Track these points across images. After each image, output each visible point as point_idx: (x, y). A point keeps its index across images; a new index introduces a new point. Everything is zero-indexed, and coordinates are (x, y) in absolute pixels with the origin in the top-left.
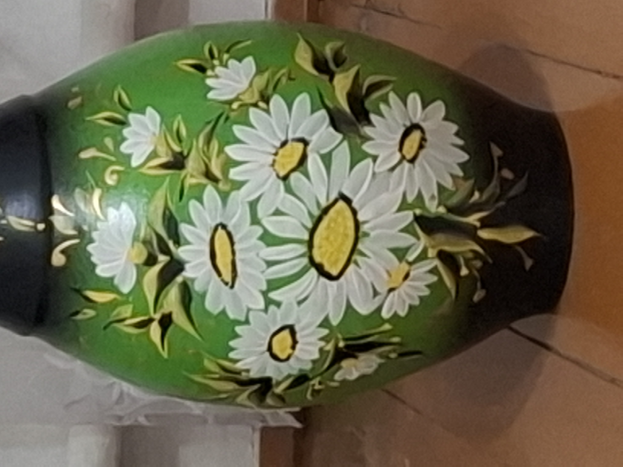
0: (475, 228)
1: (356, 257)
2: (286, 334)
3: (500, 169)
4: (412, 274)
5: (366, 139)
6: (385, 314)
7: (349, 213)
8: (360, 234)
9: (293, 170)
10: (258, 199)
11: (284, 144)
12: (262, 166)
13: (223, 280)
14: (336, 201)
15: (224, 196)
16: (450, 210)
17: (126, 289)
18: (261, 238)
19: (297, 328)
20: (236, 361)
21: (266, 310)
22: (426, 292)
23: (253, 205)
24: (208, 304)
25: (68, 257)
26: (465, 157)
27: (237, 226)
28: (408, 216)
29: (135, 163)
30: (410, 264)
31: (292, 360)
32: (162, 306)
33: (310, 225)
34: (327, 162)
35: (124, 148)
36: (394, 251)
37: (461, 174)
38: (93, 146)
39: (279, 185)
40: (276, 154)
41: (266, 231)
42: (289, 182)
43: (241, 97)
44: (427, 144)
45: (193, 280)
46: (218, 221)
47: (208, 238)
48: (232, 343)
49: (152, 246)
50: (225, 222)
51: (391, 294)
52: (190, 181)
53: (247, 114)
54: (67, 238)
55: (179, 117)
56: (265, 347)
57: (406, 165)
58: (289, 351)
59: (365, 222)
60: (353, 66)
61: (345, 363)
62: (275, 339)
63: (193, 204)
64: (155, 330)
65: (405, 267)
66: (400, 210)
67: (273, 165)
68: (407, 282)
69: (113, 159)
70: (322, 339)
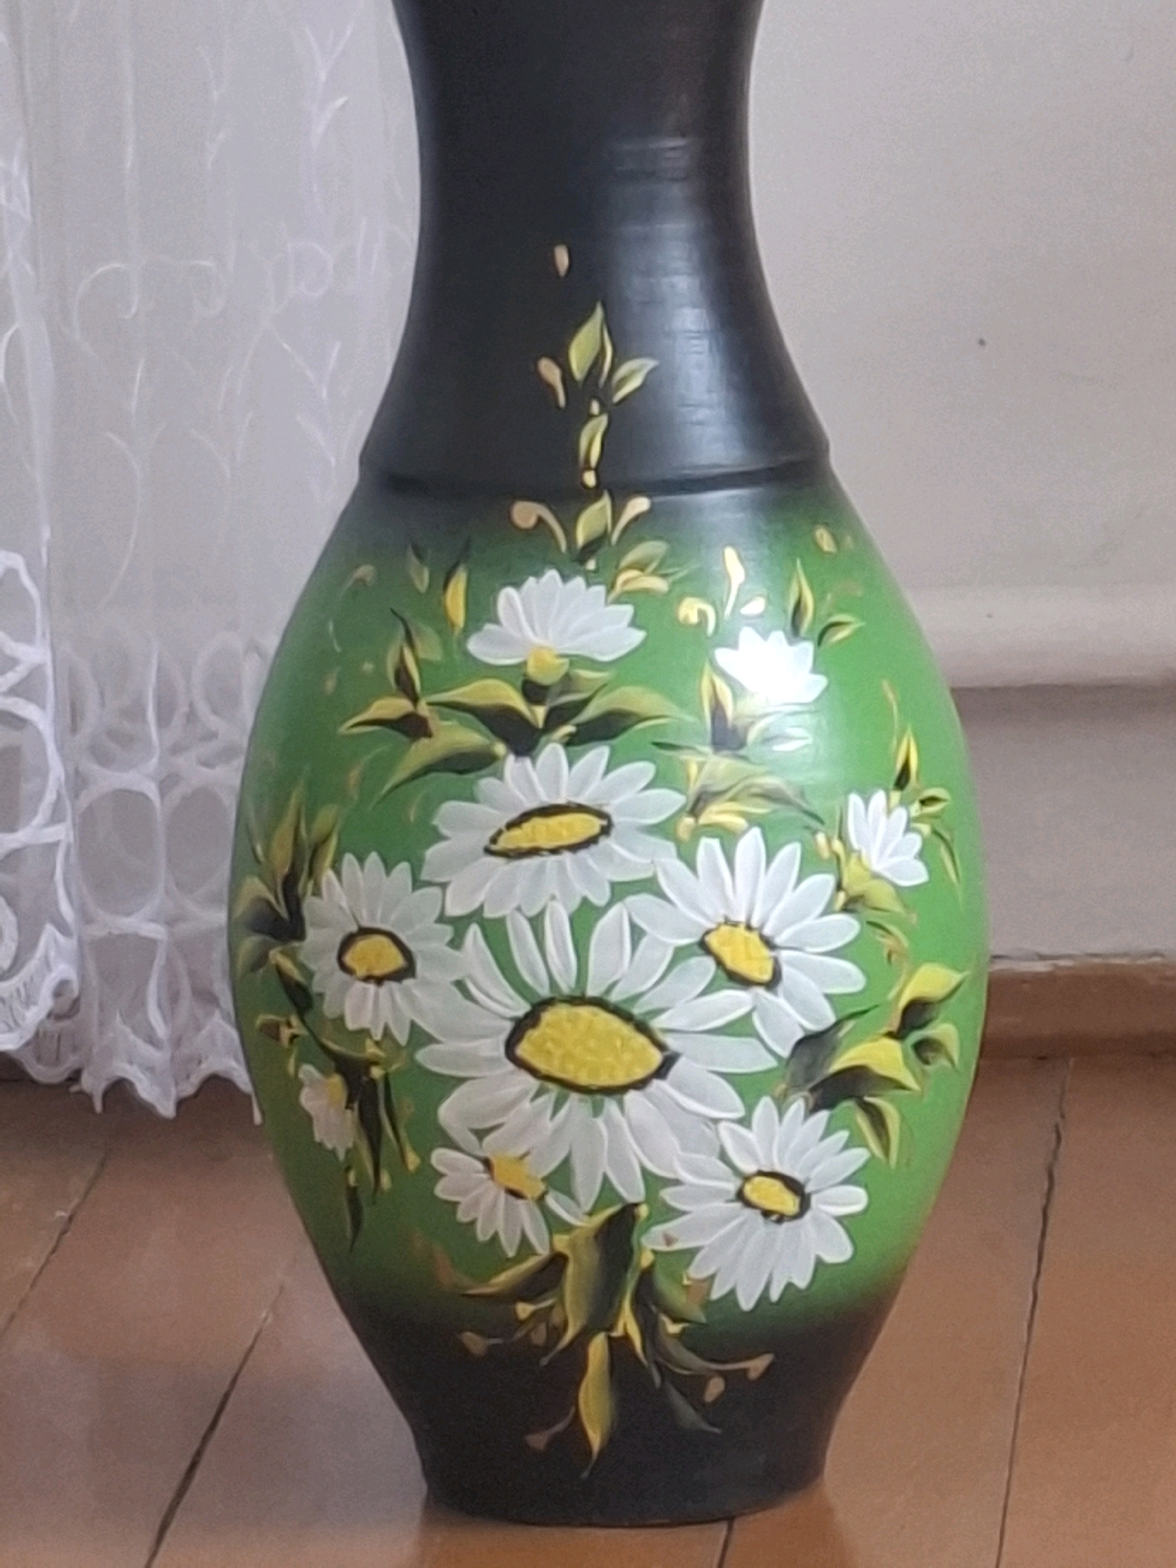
0: (611, 1328)
1: (554, 1090)
2: (397, 961)
3: (723, 1374)
4: (520, 1204)
5: (781, 1104)
6: (440, 1157)
7: (639, 1073)
8: (598, 1097)
9: (720, 963)
10: (661, 895)
11: (768, 943)
12: (726, 900)
13: (500, 833)
14: (661, 1047)
15: (664, 830)
16: (647, 1276)
17: (474, 646)
18: (585, 904)
19: (408, 982)
20: (336, 867)
21: (442, 919)
22: (482, 1235)
23: (649, 886)
24: (450, 807)
25: (531, 532)
26: (747, 1303)
27: (610, 856)
28: (633, 1191)
29: (722, 656)
30: (540, 1202)
31: (341, 976)
32: (443, 718)
33: (615, 997)
34: (736, 1028)
35: (748, 635)
36: (566, 1163)
37: (716, 1295)
38: (750, 575)
39: (690, 936)
40: (749, 928)
41: (601, 911)
42: (694, 955)
43: (853, 859)
44: (774, 1227)
45: (500, 776)
46: (615, 819)
47: (582, 800)
48: (373, 857)
49: (563, 693)
50: (614, 832)
51: (480, 1166)
52: (692, 762)
53: (822, 870)
54: (569, 529)
55: (810, 739)
56: (366, 923)
57: (732, 1186)
58: (361, 971)
59: (621, 1107)
60: (915, 1078)
61: (336, 1082)
62: (384, 941)
63: (646, 770)
64: (395, 706)
65: (534, 1189)
66: (647, 1174)
67: (727, 922)
68: (503, 1195)
69: (727, 613)
70: (387, 1032)
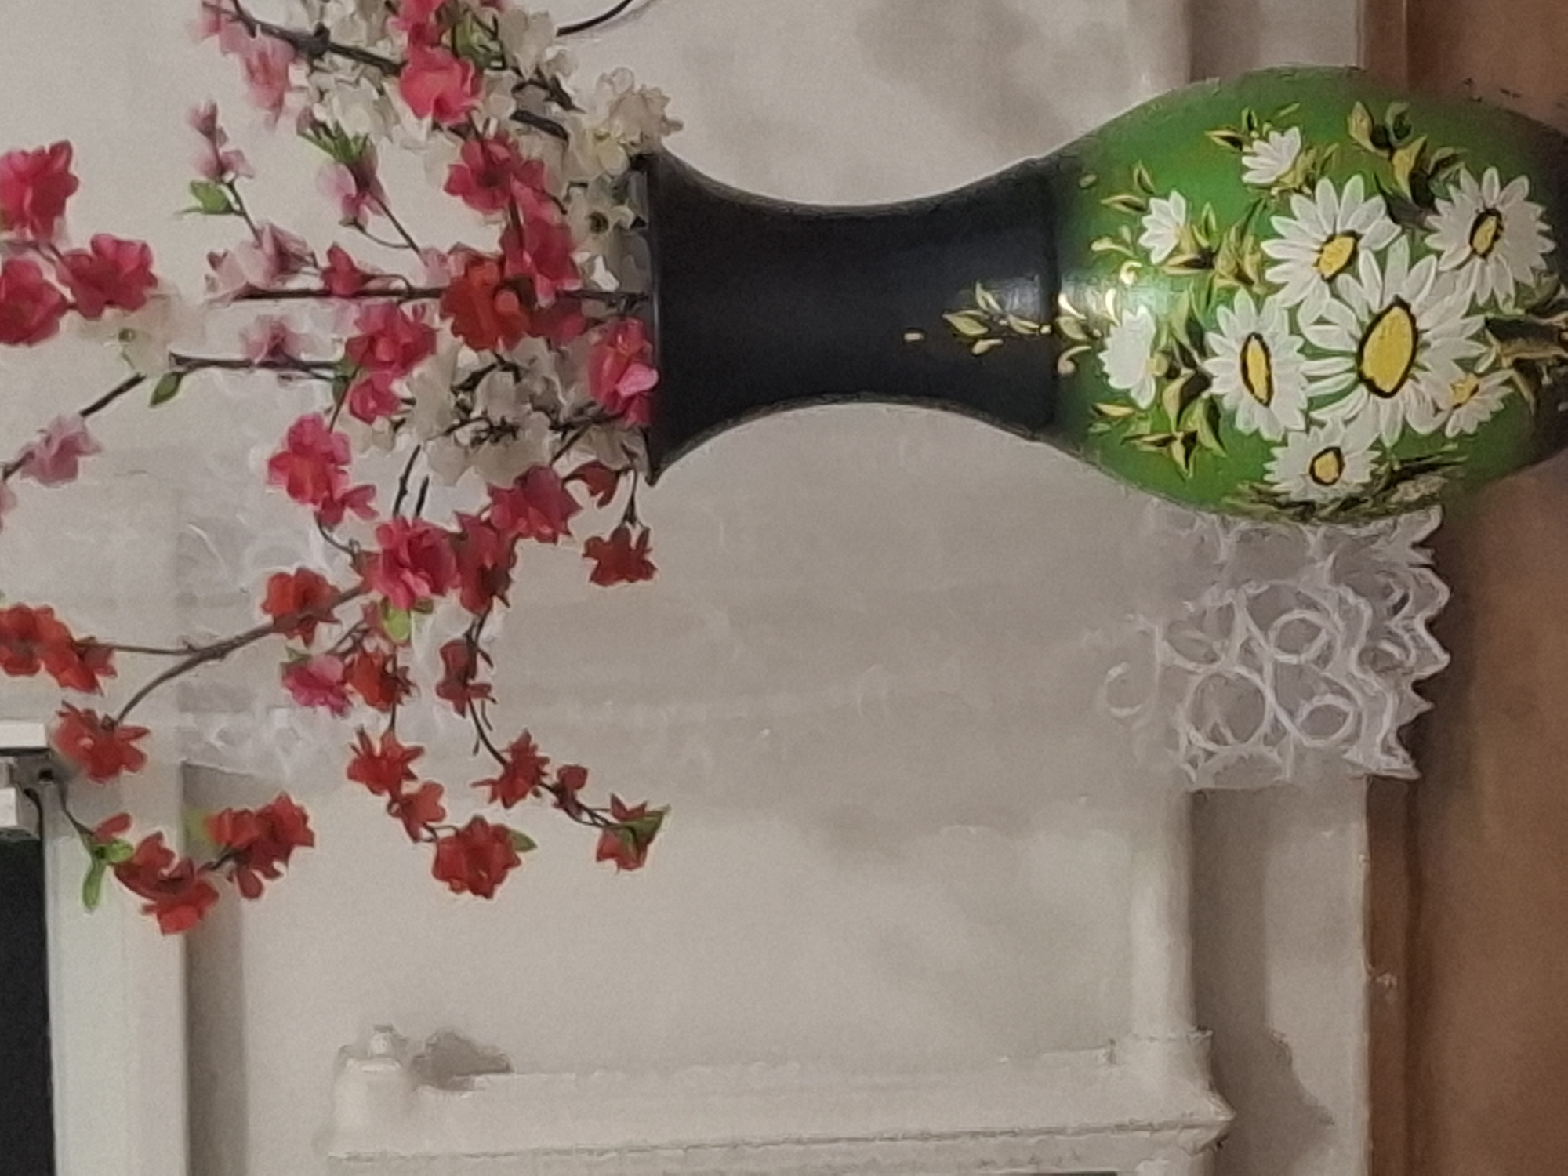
0: (1561, 331)
1: (1414, 371)
2: (1330, 456)
4: (1483, 387)
5: (1430, 231)
6: (1449, 432)
7: (1405, 320)
8: (1418, 345)
9: (1341, 271)
10: (1299, 305)
11: (1330, 239)
12: (1303, 265)
13: (1256, 397)
14: (1391, 307)
15: (1259, 301)
17: (1144, 404)
18: (1301, 351)
19: (1343, 450)
20: (1272, 484)
21: (1307, 430)
23: (1293, 312)
24: (1240, 425)
25: (1077, 365)
26: (1550, 246)
27: (1273, 336)
28: (1478, 322)
29: (1155, 259)
30: (1480, 376)
31: (1336, 486)
32: (1185, 424)
33: (1359, 335)
34: (1382, 261)
35: (1143, 241)
36: (1460, 362)
37: (1544, 267)
38: (1108, 235)
39: (1324, 289)
40: (1321, 251)
41: (1307, 342)
42: (1335, 287)
43: (1282, 180)
44: (1504, 234)
45: (1221, 397)
46: (1252, 329)
47: (1238, 349)
48: (1268, 466)
49: (1174, 357)
50: (1259, 332)
51: (1457, 411)
52: (1219, 283)
53: (1288, 203)
54: (1075, 343)
55: (1208, 206)
56: (1307, 470)
57: (1478, 261)
58: (1334, 474)
59: (1426, 331)
60: (1419, 136)
61: (1401, 487)
62: (1318, 463)
63: (1221, 310)
64: (1178, 450)
65: (1473, 381)
66: (1468, 314)
67: (1317, 264)
68: (1476, 397)
69: (1129, 253)
70: (1373, 462)
